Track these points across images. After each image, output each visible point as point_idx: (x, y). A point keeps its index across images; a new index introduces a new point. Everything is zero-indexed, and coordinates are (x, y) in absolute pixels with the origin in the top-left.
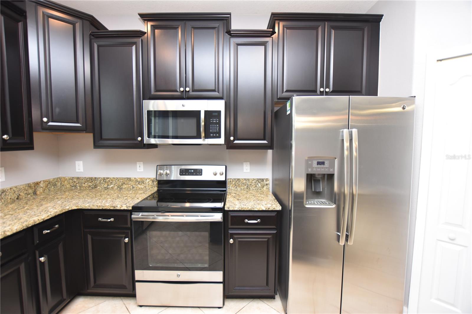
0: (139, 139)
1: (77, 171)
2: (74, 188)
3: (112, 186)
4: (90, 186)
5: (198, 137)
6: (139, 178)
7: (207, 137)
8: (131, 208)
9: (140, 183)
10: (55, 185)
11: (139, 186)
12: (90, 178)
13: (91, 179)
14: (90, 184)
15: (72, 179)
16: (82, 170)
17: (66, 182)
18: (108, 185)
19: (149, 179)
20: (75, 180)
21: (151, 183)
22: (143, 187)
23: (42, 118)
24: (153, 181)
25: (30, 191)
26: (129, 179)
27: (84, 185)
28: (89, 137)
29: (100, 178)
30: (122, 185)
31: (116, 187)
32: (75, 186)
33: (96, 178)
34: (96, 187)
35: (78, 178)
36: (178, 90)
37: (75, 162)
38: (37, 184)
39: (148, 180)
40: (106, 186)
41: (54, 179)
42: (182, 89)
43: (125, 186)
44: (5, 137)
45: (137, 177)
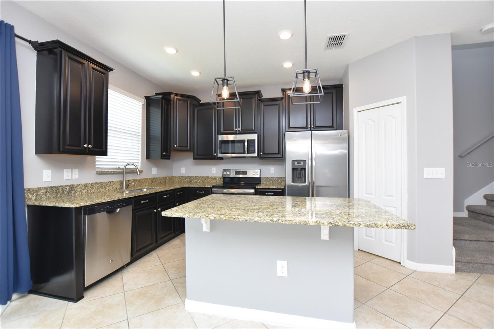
0: (215, 154)
1: (182, 173)
2: (180, 182)
3: (199, 181)
4: (188, 181)
5: (244, 153)
6: (214, 177)
7: (248, 153)
8: (212, 187)
9: (214, 179)
10: (171, 180)
11: (213, 181)
12: (188, 177)
13: (189, 177)
15: (180, 177)
16: (184, 172)
17: (176, 179)
19: (219, 177)
20: (181, 178)
21: (219, 179)
22: (215, 181)
23: (174, 145)
24: (221, 178)
25: (164, 181)
26: (208, 177)
27: (185, 180)
28: (191, 154)
29: (193, 177)
30: (205, 180)
31: (201, 181)
32: (181, 181)
33: (191, 176)
34: (191, 181)
35: (182, 177)
36: (234, 130)
37: (181, 168)
38: (166, 177)
40: (196, 181)
42: (236, 129)
44: (164, 153)
45: (212, 176)
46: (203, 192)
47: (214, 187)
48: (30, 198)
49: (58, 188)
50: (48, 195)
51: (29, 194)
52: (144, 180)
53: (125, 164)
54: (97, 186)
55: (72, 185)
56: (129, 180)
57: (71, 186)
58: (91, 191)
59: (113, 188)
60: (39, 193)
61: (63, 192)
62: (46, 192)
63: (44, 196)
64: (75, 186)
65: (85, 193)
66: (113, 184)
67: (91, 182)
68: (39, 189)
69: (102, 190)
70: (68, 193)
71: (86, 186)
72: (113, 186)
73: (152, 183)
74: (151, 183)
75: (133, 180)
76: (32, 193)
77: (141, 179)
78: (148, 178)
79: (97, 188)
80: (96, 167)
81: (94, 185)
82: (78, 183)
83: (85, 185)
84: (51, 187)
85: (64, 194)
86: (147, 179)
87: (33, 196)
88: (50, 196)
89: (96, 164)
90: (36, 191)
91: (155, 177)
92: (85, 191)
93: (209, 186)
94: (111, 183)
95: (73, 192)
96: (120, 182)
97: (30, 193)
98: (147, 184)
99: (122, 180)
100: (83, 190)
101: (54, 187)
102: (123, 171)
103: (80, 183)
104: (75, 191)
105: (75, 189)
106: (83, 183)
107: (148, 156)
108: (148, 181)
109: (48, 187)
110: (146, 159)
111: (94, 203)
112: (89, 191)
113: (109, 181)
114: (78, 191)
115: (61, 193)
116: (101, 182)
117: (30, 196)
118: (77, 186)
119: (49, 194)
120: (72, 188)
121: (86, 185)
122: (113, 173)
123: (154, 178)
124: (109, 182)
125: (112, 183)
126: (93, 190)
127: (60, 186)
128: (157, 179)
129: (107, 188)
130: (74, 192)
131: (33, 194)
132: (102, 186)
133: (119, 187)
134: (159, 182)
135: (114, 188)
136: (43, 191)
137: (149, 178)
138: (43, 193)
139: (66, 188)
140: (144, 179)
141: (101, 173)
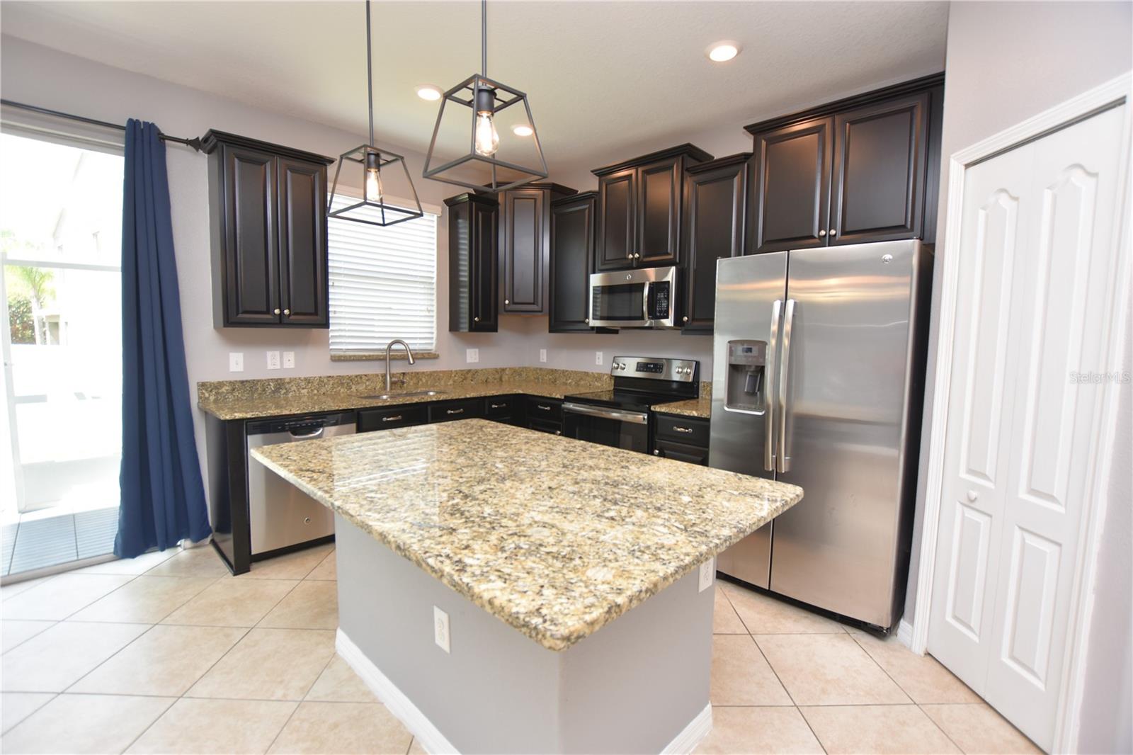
0: (587, 320)
1: (541, 361)
3: (570, 380)
4: (550, 379)
5: (640, 317)
6: (598, 374)
7: (651, 317)
8: (563, 398)
9: (597, 380)
10: (520, 375)
11: (596, 384)
12: (551, 370)
13: (553, 372)
14: (551, 377)
15: (536, 369)
16: (545, 361)
17: (531, 373)
18: (566, 380)
19: (606, 374)
20: (539, 371)
22: (600, 385)
23: (505, 300)
24: (608, 377)
25: (497, 376)
26: (587, 374)
27: (545, 378)
28: (546, 320)
29: (559, 370)
31: (574, 383)
32: (538, 379)
33: (556, 370)
34: (555, 381)
35: (541, 369)
37: (539, 351)
38: (504, 370)
39: (606, 377)
41: (520, 368)
42: (632, 257)
43: (582, 382)
44: (476, 319)
45: (594, 372)
46: (548, 408)
47: (569, 399)
48: (206, 398)
49: (254, 383)
50: (236, 394)
51: (204, 391)
52: (441, 375)
53: (390, 341)
54: (331, 383)
55: (281, 379)
56: (404, 373)
57: (279, 381)
58: (318, 391)
59: (366, 387)
60: (220, 391)
61: (264, 390)
62: (234, 390)
63: (230, 396)
64: (287, 381)
65: (306, 394)
66: (367, 380)
67: (318, 375)
68: (221, 384)
69: (342, 390)
70: (274, 392)
71: (309, 383)
72: (367, 383)
73: (462, 381)
74: (461, 380)
75: (414, 375)
76: (210, 389)
77: (434, 372)
78: (454, 369)
79: (331, 386)
80: (331, 347)
81: (325, 380)
82: (293, 376)
83: (306, 379)
84: (242, 382)
85: (266, 393)
86: (451, 371)
87: (211, 394)
88: (240, 396)
89: (330, 341)
90: (216, 388)
91: (473, 368)
92: (306, 390)
93: (558, 396)
94: (361, 378)
96: (382, 377)
97: (206, 390)
98: (451, 382)
99: (385, 372)
100: (303, 389)
101: (247, 381)
102: (386, 355)
103: (297, 376)
104: (286, 389)
105: (287, 386)
106: (302, 377)
107: (454, 326)
108: (453, 375)
109: (236, 381)
110: (450, 330)
111: (264, 415)
112: (316, 392)
113: (358, 374)
114: (293, 389)
115: (259, 392)
116: (340, 376)
117: (207, 395)
118: (291, 381)
119: (239, 393)
120: (280, 384)
121: (308, 381)
122: (364, 358)
123: (470, 371)
124: (356, 376)
125: (364, 378)
126: (323, 390)
127: (258, 381)
128: (477, 371)
129: (353, 387)
130: (284, 391)
131: (211, 391)
132: (342, 384)
133: (379, 385)
134: (484, 378)
135: (369, 387)
136: (227, 388)
137: (456, 371)
138: (227, 390)
139: (269, 385)
140: (444, 372)
141: (337, 359)
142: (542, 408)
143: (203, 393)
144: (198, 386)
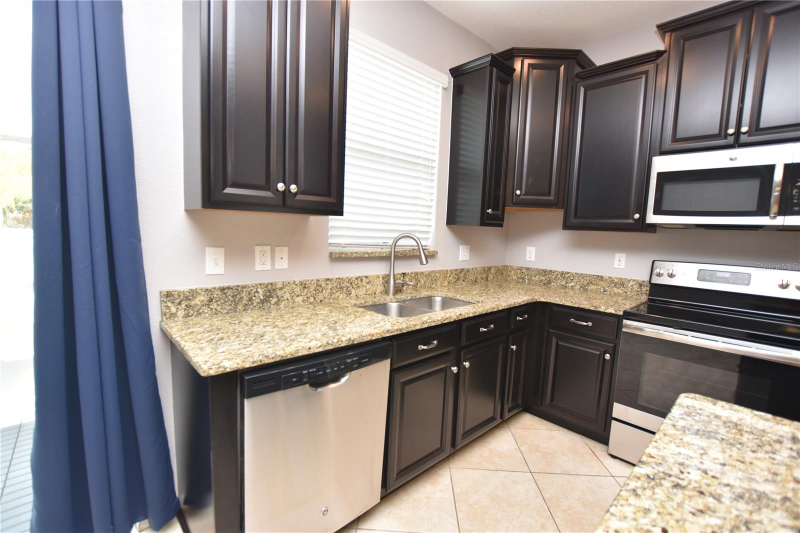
0: (637, 216)
1: (528, 259)
2: (521, 280)
4: (541, 281)
6: (617, 278)
8: (621, 313)
9: (618, 286)
11: (616, 290)
12: (543, 270)
13: (545, 272)
14: (542, 278)
15: (521, 269)
16: (533, 259)
17: (513, 272)
18: (567, 283)
19: (634, 280)
20: (524, 271)
21: (636, 287)
22: (621, 292)
24: (641, 285)
25: (484, 276)
26: (601, 278)
27: (534, 278)
28: (559, 215)
29: (557, 271)
30: (588, 284)
31: (578, 287)
32: (523, 279)
33: (551, 271)
34: (549, 282)
35: (528, 269)
37: (526, 248)
38: (490, 268)
39: (631, 283)
40: (563, 283)
41: (502, 266)
43: (591, 287)
44: (489, 211)
45: (613, 276)
46: (590, 324)
47: (628, 315)
48: (172, 314)
49: (237, 290)
50: (214, 306)
51: (169, 304)
52: (438, 275)
53: (396, 235)
54: (330, 287)
55: (271, 284)
56: (404, 274)
57: (270, 287)
58: (315, 299)
59: (367, 291)
60: (193, 303)
61: (250, 300)
62: (211, 300)
63: (206, 309)
64: (279, 286)
65: (301, 302)
66: (368, 283)
67: (315, 278)
68: (193, 293)
69: (341, 296)
70: (263, 302)
71: (305, 287)
72: (368, 286)
73: (456, 282)
74: (455, 280)
75: (413, 275)
76: (177, 301)
77: (432, 272)
78: (449, 269)
79: (329, 291)
80: (330, 241)
81: (323, 285)
82: (287, 279)
83: (301, 283)
84: (222, 289)
85: (252, 304)
86: (447, 271)
87: (180, 308)
88: (219, 309)
89: (330, 233)
90: (187, 298)
91: (465, 267)
92: (300, 298)
93: (611, 310)
94: (362, 280)
95: (274, 300)
96: (383, 278)
97: (173, 303)
98: (446, 283)
99: (388, 273)
100: (298, 296)
101: (228, 288)
102: (391, 251)
103: (291, 280)
104: (278, 297)
105: (279, 293)
106: (297, 280)
107: (452, 219)
108: (448, 275)
109: (215, 288)
110: (447, 224)
112: (312, 299)
113: (357, 275)
114: (285, 297)
115: (245, 302)
116: (339, 279)
117: (173, 310)
118: (284, 285)
119: (218, 305)
120: (271, 291)
121: (304, 285)
122: (366, 256)
123: (462, 270)
124: (357, 279)
125: (365, 280)
126: (320, 297)
127: (243, 287)
128: (468, 271)
129: (353, 291)
130: (276, 300)
131: (180, 304)
132: (341, 288)
133: (380, 288)
134: (474, 278)
135: (369, 292)
136: (202, 298)
137: (451, 270)
138: (202, 301)
139: (257, 292)
140: (440, 272)
141: (338, 258)
142: (585, 324)
143: (168, 307)
144: (161, 297)
